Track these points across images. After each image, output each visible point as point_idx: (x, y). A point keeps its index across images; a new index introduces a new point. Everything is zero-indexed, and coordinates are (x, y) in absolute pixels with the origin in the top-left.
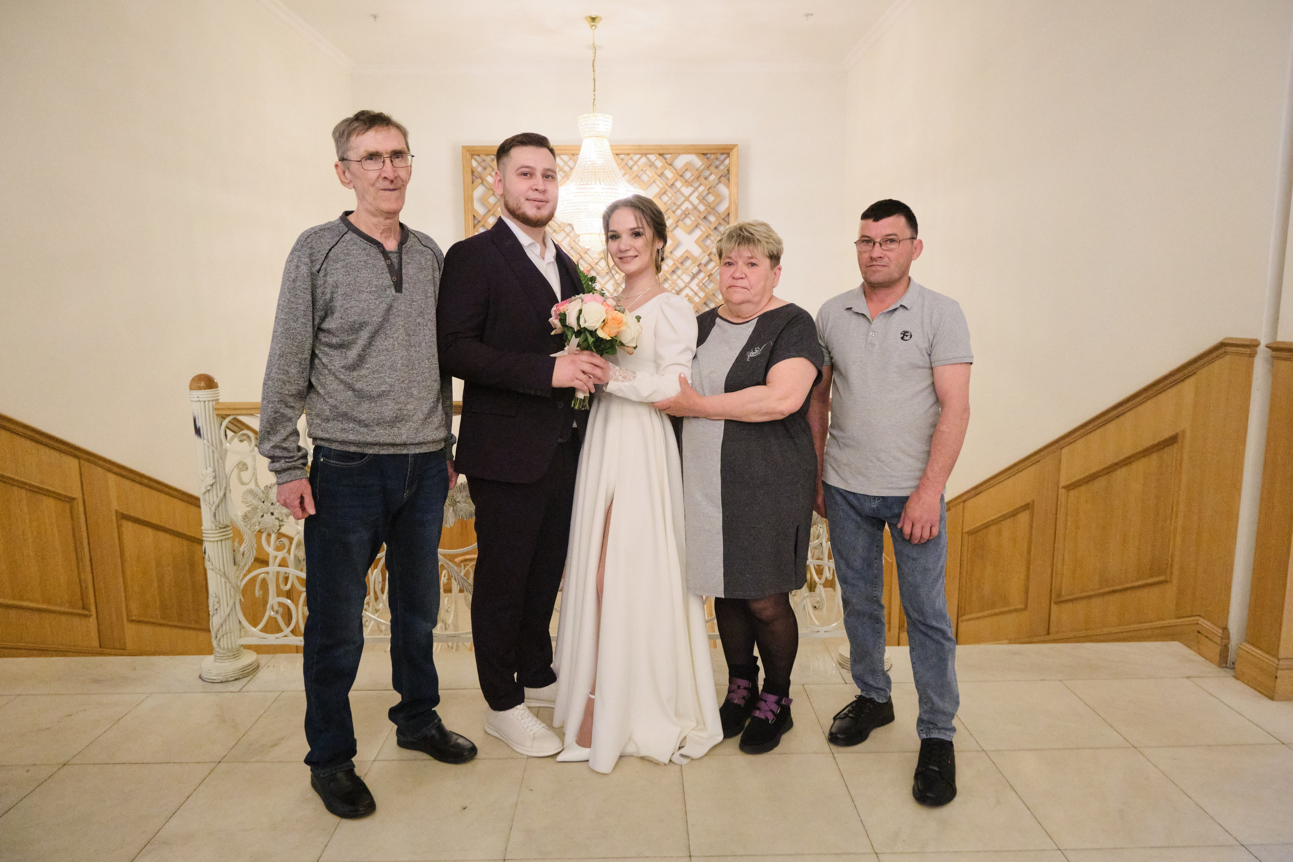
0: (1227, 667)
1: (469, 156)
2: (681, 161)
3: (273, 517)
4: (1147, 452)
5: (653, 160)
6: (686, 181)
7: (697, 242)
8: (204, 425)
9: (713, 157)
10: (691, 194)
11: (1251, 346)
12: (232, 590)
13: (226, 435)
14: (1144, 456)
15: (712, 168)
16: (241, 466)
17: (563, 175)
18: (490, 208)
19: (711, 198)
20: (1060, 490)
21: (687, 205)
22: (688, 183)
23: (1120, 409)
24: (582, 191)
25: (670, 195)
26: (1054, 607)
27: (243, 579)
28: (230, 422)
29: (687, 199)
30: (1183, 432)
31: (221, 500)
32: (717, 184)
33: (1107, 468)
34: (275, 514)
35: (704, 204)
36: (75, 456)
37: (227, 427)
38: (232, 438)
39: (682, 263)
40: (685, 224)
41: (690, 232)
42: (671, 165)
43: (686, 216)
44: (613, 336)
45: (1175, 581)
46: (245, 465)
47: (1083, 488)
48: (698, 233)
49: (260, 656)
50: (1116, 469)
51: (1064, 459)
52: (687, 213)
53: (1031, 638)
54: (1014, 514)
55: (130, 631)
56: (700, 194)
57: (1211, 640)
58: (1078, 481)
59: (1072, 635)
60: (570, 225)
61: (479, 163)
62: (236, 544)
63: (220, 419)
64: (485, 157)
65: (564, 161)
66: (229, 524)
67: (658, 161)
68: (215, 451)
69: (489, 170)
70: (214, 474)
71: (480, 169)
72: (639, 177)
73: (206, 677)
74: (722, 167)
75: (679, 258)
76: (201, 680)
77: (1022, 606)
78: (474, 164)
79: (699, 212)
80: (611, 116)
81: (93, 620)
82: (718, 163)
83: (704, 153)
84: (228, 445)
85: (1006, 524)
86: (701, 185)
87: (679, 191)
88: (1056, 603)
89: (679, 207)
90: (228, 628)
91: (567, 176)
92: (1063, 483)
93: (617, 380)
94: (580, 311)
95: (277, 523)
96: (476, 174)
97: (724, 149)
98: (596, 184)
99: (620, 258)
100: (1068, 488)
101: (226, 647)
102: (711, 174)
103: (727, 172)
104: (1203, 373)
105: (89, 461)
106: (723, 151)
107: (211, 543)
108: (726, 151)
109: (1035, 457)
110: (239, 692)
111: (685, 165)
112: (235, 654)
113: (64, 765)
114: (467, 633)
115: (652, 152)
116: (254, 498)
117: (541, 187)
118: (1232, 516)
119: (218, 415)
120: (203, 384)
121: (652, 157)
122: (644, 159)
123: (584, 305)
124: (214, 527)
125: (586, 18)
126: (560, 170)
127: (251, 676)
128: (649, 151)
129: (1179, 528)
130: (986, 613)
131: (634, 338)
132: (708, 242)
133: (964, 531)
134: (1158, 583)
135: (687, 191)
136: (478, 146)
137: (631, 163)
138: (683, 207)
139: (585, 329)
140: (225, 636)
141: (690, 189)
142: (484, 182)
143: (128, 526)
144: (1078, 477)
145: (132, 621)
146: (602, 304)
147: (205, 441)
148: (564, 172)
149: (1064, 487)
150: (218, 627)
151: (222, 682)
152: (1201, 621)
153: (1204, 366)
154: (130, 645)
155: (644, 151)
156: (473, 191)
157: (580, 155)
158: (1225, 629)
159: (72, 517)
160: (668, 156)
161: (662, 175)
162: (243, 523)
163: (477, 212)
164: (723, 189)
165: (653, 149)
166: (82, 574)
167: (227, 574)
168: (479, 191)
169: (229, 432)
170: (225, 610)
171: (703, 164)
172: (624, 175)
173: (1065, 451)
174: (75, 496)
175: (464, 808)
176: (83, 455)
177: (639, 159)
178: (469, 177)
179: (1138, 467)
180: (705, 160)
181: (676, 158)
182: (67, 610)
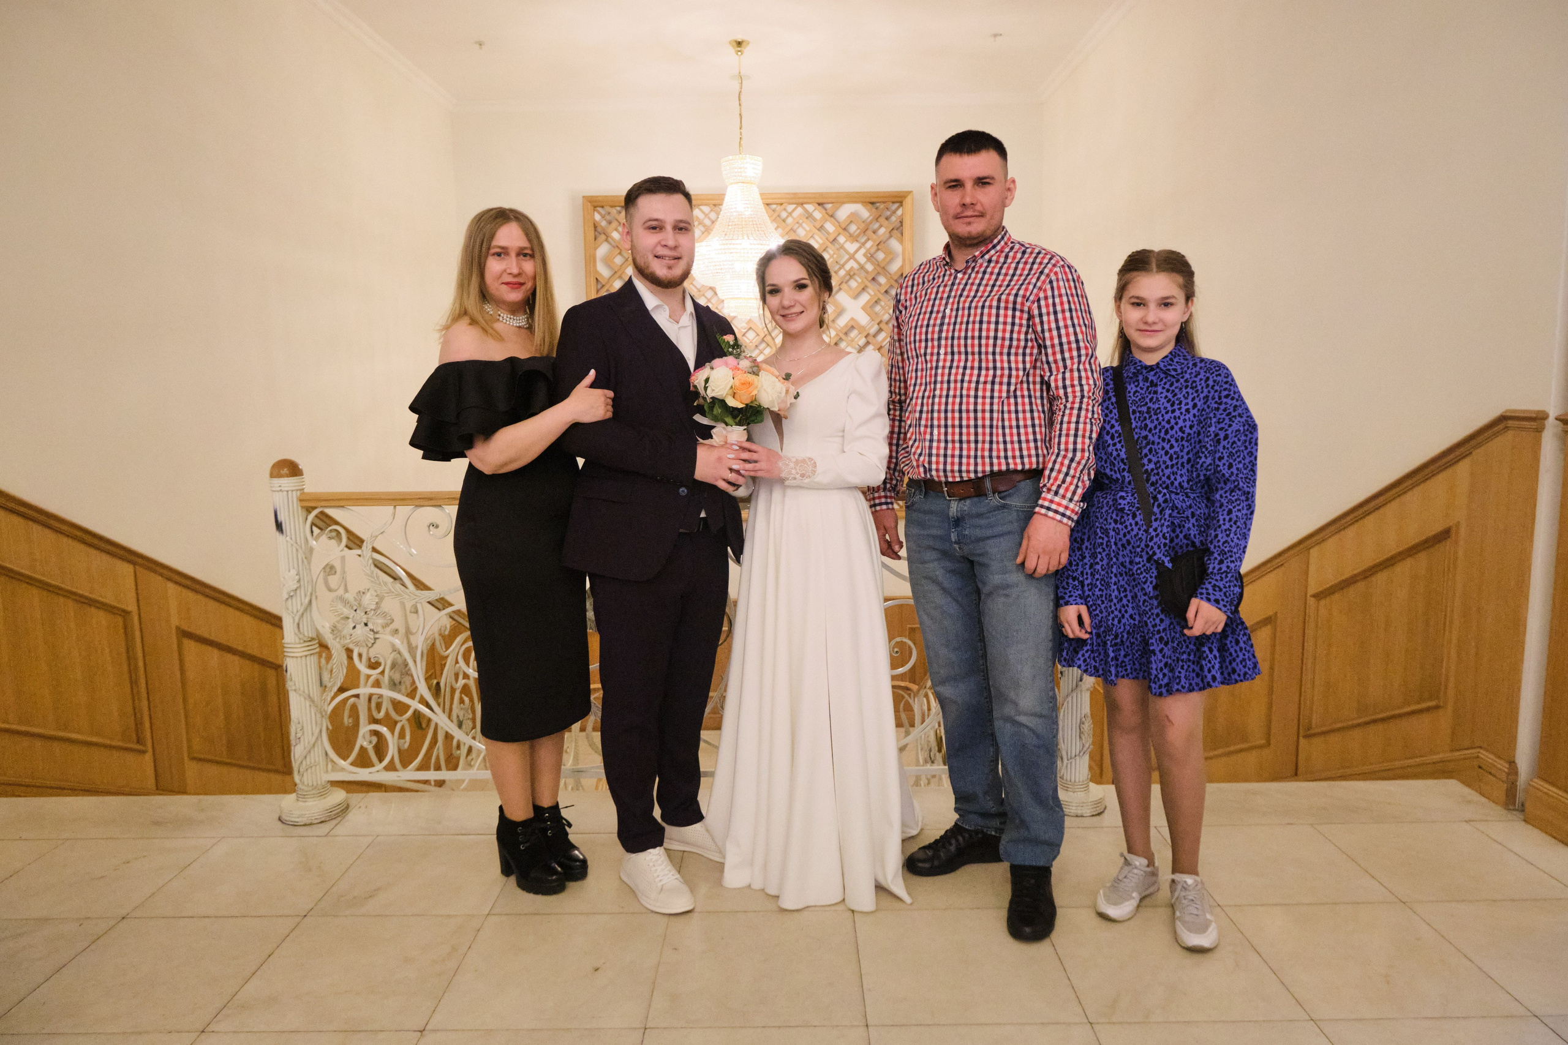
0: (1515, 810)
1: (591, 208)
2: (845, 212)
3: (367, 629)
4: (1412, 551)
5: (811, 211)
6: (851, 235)
7: (864, 308)
8: (287, 519)
9: (882, 206)
10: (857, 251)
11: (1538, 419)
12: (319, 715)
13: (312, 532)
14: (1411, 556)
15: (882, 220)
16: (328, 569)
17: (703, 229)
18: (618, 269)
19: (881, 256)
20: (1309, 600)
21: (852, 264)
22: (853, 238)
23: (1380, 499)
24: (726, 247)
25: (831, 252)
26: (1303, 742)
27: (331, 702)
28: (316, 516)
29: (852, 257)
30: (1458, 524)
31: (306, 610)
32: (888, 239)
33: (1365, 571)
34: (369, 624)
35: (873, 264)
36: (129, 562)
37: (313, 524)
38: (319, 536)
39: (846, 334)
40: (850, 287)
41: (856, 297)
42: (832, 216)
43: (851, 277)
45: (1450, 708)
46: (332, 567)
47: (1336, 596)
48: (865, 298)
49: (351, 795)
50: (1376, 572)
51: (1312, 562)
52: (852, 273)
55: (192, 769)
56: (868, 251)
57: (1494, 776)
58: (1329, 588)
59: (1325, 775)
60: (712, 289)
61: (603, 217)
62: (323, 661)
63: (305, 513)
64: (608, 209)
65: (703, 212)
66: (314, 636)
67: (816, 211)
68: (300, 550)
69: (615, 224)
70: (297, 577)
71: (604, 223)
72: (795, 231)
73: (288, 819)
74: (893, 219)
75: (842, 328)
76: (280, 823)
77: (1263, 742)
78: (597, 217)
79: (867, 272)
80: (760, 158)
81: (148, 757)
82: (888, 213)
83: (873, 201)
84: (314, 542)
86: (868, 239)
87: (842, 247)
88: (1305, 737)
89: (842, 266)
90: (313, 761)
91: (707, 230)
92: (1313, 589)
95: (371, 635)
96: (599, 229)
97: (896, 196)
98: (743, 238)
99: (783, 316)
100: (1318, 596)
101: (310, 784)
102: (881, 226)
103: (899, 224)
104: (1479, 453)
105: (146, 567)
106: (893, 200)
107: (295, 659)
108: (899, 199)
110: (326, 836)
111: (849, 216)
112: (322, 791)
113: (124, 918)
114: (598, 767)
115: (808, 200)
116: (345, 606)
117: (671, 243)
118: (1518, 625)
119: (302, 507)
120: (285, 471)
121: (810, 208)
122: (800, 210)
124: (297, 641)
125: (730, 43)
126: (700, 224)
127: (339, 819)
128: (805, 200)
129: (1454, 641)
130: (1220, 751)
132: (878, 308)
134: (1428, 709)
135: (851, 247)
136: (602, 197)
137: (784, 215)
138: (848, 267)
140: (309, 770)
141: (856, 246)
142: (609, 239)
143: (190, 645)
144: (1329, 583)
145: (194, 759)
147: (288, 538)
148: (704, 226)
149: (1314, 596)
150: (300, 760)
151: (305, 825)
152: (1484, 755)
153: (1479, 445)
154: (191, 784)
155: (799, 200)
156: (596, 249)
157: (724, 205)
158: (1512, 763)
159: (126, 633)
160: (829, 206)
161: (821, 228)
162: (331, 636)
163: (600, 275)
164: (894, 244)
165: (811, 198)
166: (137, 701)
167: (311, 695)
168: (603, 250)
169: (315, 529)
170: (308, 738)
171: (871, 215)
172: (776, 229)
173: (1314, 552)
174: (129, 609)
175: (597, 970)
176: (140, 561)
177: (794, 210)
178: (592, 234)
179: (1403, 568)
180: (874, 210)
181: (838, 208)
182: (120, 744)
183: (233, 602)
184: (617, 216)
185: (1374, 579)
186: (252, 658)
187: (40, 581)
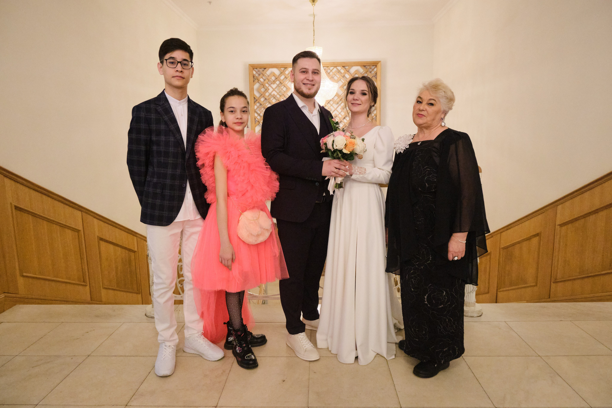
1: (252, 69)
2: (353, 69)
5: (340, 69)
9: (368, 67)
14: (606, 209)
15: (369, 73)
18: (262, 94)
20: (556, 226)
23: (592, 186)
26: (553, 285)
33: (584, 215)
36: (79, 210)
42: (348, 71)
44: (351, 151)
47: (570, 226)
50: (590, 216)
51: (559, 212)
53: (539, 299)
54: (529, 239)
55: (104, 293)
58: (566, 222)
59: (564, 298)
61: (257, 72)
64: (258, 69)
67: (342, 70)
69: (261, 75)
71: (257, 75)
72: (333, 78)
73: (149, 315)
74: (373, 72)
76: (146, 317)
77: (534, 284)
78: (254, 73)
81: (88, 287)
82: (371, 70)
83: (365, 65)
85: (525, 244)
88: (554, 283)
92: (558, 222)
93: (357, 174)
94: (333, 141)
96: (255, 77)
97: (374, 63)
99: (352, 104)
100: (561, 225)
103: (375, 74)
105: (86, 213)
106: (373, 65)
108: (375, 64)
109: (542, 211)
111: (355, 72)
113: (89, 356)
117: (311, 79)
121: (339, 68)
122: (335, 69)
123: (335, 138)
125: (310, 1)
128: (338, 65)
131: (362, 150)
133: (501, 247)
136: (256, 64)
137: (329, 71)
139: (337, 149)
142: (259, 81)
143: (103, 243)
144: (568, 219)
145: (104, 288)
146: (344, 136)
149: (559, 225)
154: (104, 299)
155: (335, 65)
156: (254, 85)
159: (78, 238)
160: (347, 67)
161: (344, 76)
163: (255, 95)
165: (340, 64)
166: (83, 266)
168: (256, 86)
171: (364, 71)
173: (560, 207)
174: (80, 229)
175: (284, 381)
176: (83, 210)
177: (333, 69)
178: (252, 79)
179: (603, 214)
180: (365, 69)
181: (350, 69)
182: (78, 283)
183: (117, 226)
184: (262, 72)
185: (588, 218)
186: (125, 248)
187: (47, 218)
